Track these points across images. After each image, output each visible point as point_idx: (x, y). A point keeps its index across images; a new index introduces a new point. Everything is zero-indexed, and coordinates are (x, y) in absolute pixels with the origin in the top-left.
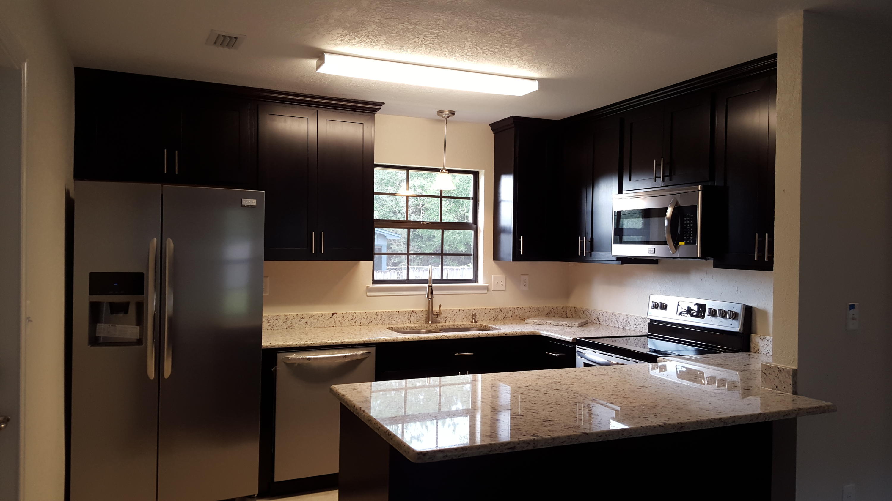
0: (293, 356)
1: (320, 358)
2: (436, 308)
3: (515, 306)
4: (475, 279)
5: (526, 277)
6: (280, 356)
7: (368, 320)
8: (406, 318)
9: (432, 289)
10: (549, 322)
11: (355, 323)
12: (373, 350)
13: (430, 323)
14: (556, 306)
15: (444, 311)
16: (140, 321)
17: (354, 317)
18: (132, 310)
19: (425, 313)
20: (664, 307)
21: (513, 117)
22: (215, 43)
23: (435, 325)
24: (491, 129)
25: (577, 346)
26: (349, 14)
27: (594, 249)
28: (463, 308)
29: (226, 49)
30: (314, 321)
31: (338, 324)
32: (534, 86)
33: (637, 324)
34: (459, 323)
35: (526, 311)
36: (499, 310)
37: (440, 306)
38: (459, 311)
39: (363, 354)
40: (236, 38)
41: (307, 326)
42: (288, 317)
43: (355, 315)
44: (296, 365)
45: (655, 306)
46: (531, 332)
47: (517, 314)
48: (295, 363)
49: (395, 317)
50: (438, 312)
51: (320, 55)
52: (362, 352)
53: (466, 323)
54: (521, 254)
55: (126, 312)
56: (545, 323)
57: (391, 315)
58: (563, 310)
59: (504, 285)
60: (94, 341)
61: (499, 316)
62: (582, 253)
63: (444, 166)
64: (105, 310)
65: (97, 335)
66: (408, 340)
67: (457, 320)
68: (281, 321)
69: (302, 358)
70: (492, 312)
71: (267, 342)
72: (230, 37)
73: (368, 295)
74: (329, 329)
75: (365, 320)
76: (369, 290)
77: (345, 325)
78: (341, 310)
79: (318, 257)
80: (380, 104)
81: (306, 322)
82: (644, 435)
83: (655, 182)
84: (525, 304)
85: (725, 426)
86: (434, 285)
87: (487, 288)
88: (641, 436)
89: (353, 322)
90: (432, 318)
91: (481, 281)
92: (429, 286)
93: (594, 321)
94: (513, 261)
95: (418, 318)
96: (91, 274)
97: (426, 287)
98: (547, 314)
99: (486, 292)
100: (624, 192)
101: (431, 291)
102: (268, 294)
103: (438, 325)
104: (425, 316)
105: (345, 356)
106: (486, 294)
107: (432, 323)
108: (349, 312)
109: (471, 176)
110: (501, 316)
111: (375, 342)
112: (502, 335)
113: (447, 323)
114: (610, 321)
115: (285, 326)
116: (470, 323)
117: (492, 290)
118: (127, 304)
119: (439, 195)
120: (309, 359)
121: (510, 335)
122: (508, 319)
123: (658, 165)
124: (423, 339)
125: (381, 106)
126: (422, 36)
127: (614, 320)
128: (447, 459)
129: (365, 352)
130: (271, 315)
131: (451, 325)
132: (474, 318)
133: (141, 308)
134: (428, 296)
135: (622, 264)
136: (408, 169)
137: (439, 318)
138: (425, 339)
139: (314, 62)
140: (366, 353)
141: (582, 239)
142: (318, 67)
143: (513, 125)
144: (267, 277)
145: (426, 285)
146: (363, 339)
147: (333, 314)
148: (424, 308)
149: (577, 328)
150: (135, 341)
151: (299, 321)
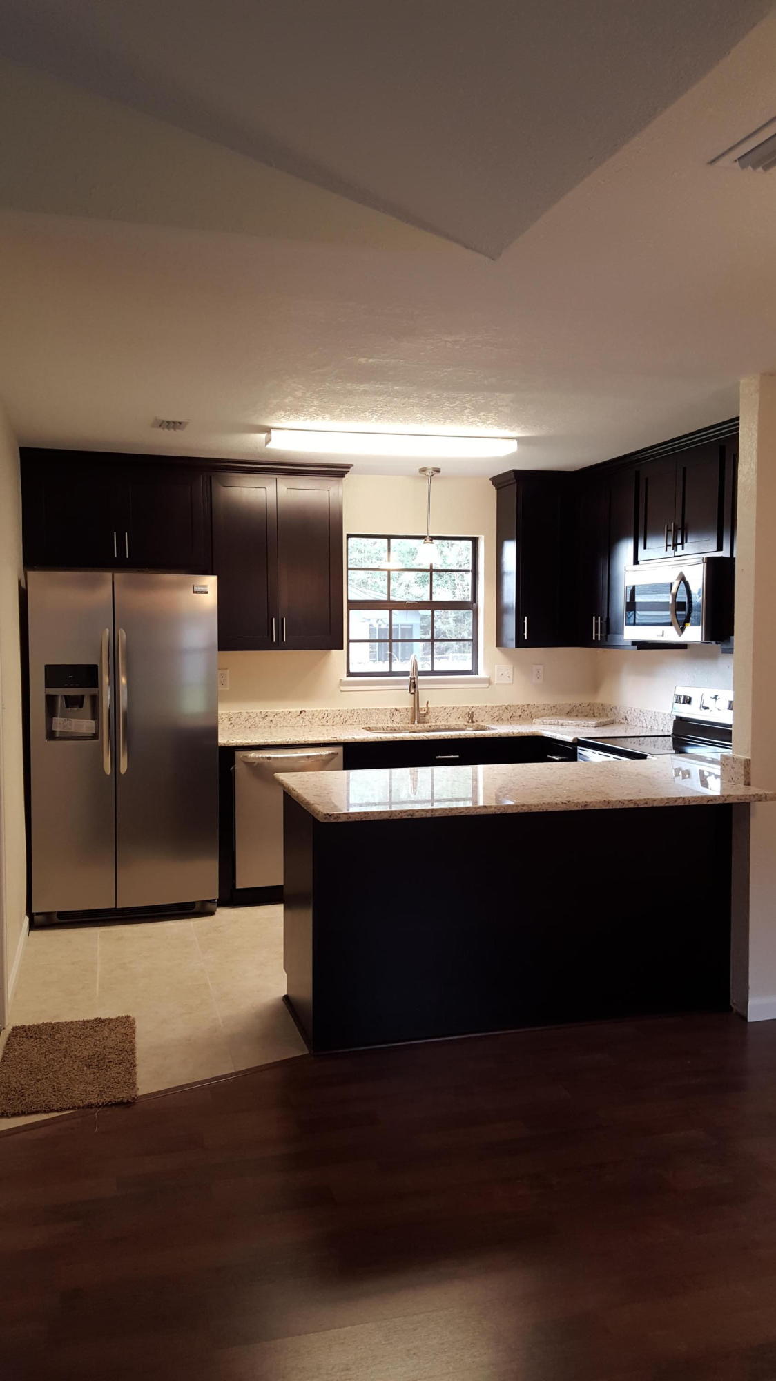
0: (252, 755)
1: (281, 758)
2: (423, 706)
3: (526, 703)
4: (475, 671)
5: (541, 667)
6: (239, 755)
7: (342, 718)
8: (388, 717)
9: (414, 682)
10: (561, 722)
11: (327, 722)
12: (340, 750)
13: (416, 722)
14: (580, 702)
15: (434, 708)
16: (95, 715)
17: (326, 715)
18: (87, 703)
19: (411, 711)
20: (688, 701)
21: (513, 470)
22: (160, 426)
23: (422, 725)
24: (493, 484)
25: (578, 747)
26: (287, 401)
27: (611, 631)
28: (458, 706)
29: (172, 430)
30: (279, 719)
31: (307, 723)
32: (512, 447)
33: (664, 722)
34: (452, 723)
35: (540, 709)
36: (503, 708)
37: (428, 703)
38: (453, 708)
39: (329, 755)
40: (180, 423)
41: (273, 725)
42: (251, 714)
43: (326, 713)
44: (256, 764)
45: (678, 700)
46: (532, 732)
47: (528, 712)
48: (254, 763)
49: (374, 716)
50: (426, 709)
51: (268, 430)
52: (327, 753)
53: (461, 723)
54: (526, 638)
55: (81, 706)
56: (556, 723)
57: (369, 713)
58: (589, 708)
59: (511, 677)
60: (51, 735)
61: (504, 715)
62: (597, 637)
63: (428, 533)
64: (60, 703)
65: (53, 729)
66: (381, 740)
67: (450, 719)
68: (242, 718)
69: (262, 757)
70: (495, 710)
71: (223, 740)
72: (174, 422)
73: (342, 690)
74: (296, 728)
75: (338, 719)
76: (342, 683)
77: (315, 724)
78: (310, 707)
79: (279, 646)
80: (349, 467)
81: (271, 721)
82: (545, 810)
83: (666, 550)
84: (539, 700)
85: (636, 806)
86: (420, 678)
87: (489, 681)
88: (541, 811)
89: (324, 721)
90: (419, 717)
91: (482, 673)
92: (411, 679)
93: (622, 721)
94: (516, 647)
95: (402, 717)
96: (47, 667)
97: (406, 681)
98: (567, 713)
99: (487, 685)
100: (640, 563)
101: (414, 686)
102: (228, 689)
103: (426, 725)
104: (410, 715)
105: (308, 757)
106: (488, 688)
107: (418, 722)
108: (319, 709)
109: (469, 543)
110: (506, 715)
111: (342, 741)
112: (495, 736)
113: (438, 723)
114: (638, 720)
115: (247, 724)
116: (466, 723)
117: (496, 682)
118: (83, 697)
119: (429, 568)
120: (269, 758)
121: (505, 736)
122: (516, 718)
123: (669, 530)
124: (398, 739)
125: (349, 468)
126: (367, 413)
127: (642, 719)
128: (350, 820)
129: (331, 752)
130: (232, 711)
131: (442, 725)
132: (471, 717)
133: (95, 700)
134: (410, 690)
135: (639, 649)
136: (389, 537)
137: (427, 717)
138: (401, 739)
139: (263, 436)
140: (333, 753)
141: (597, 619)
142: (267, 442)
143: (514, 481)
144: (226, 669)
145: (408, 678)
146: (329, 738)
147: (301, 712)
148: (410, 706)
149: (593, 728)
150: (90, 735)
151: (264, 719)
